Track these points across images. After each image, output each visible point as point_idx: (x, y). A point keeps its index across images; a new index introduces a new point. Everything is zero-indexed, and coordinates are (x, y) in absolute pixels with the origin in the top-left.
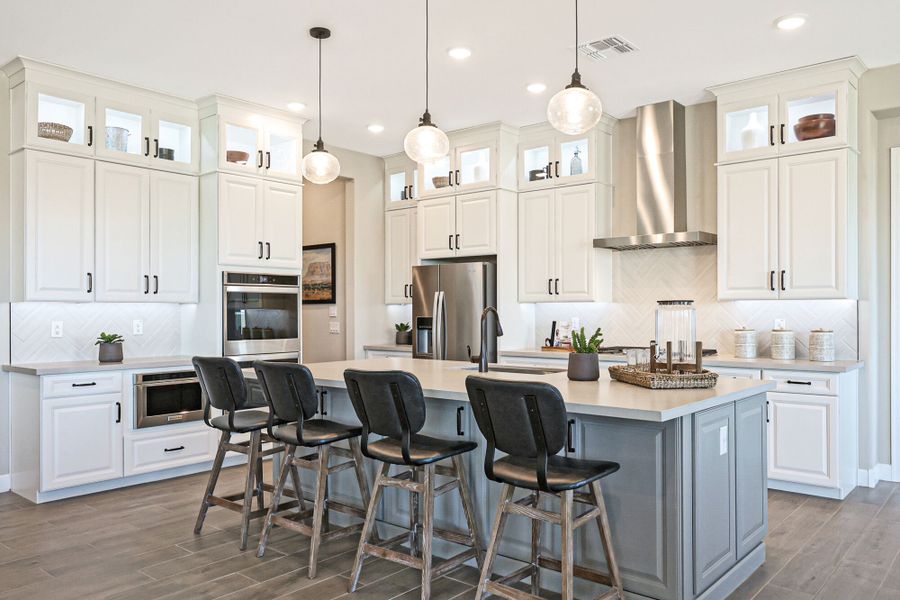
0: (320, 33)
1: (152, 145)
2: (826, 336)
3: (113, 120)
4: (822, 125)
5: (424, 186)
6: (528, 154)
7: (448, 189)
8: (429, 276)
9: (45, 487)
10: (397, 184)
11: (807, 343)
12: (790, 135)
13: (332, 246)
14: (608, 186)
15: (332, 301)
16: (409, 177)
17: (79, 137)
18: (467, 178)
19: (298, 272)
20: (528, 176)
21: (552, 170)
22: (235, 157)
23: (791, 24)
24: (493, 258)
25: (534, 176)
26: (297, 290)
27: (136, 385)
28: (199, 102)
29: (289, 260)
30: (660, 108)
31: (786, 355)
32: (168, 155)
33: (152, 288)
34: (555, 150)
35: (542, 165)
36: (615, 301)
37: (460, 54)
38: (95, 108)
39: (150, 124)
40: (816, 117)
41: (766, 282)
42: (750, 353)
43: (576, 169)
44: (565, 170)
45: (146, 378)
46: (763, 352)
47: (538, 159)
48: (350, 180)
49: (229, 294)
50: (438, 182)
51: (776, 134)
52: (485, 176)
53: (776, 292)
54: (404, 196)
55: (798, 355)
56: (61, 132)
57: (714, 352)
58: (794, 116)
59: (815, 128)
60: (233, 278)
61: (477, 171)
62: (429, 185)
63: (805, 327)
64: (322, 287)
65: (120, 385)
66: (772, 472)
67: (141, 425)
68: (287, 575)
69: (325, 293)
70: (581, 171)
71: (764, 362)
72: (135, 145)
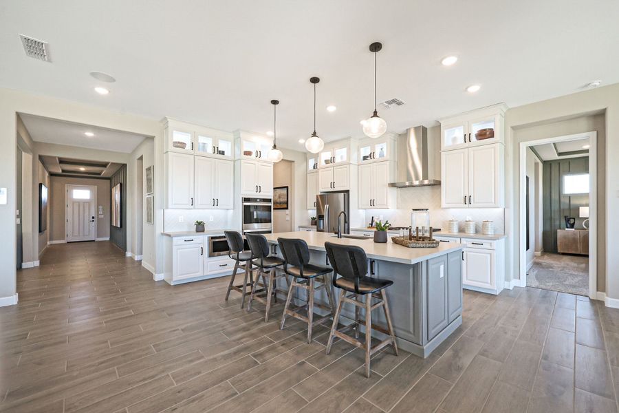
0: (275, 102)
1: (216, 149)
2: (490, 224)
3: (201, 140)
4: (488, 133)
5: (322, 163)
6: (362, 150)
7: (331, 164)
8: (324, 199)
9: (174, 279)
10: (311, 163)
11: (481, 226)
12: (473, 138)
13: (287, 187)
14: (395, 161)
15: (287, 208)
16: (316, 160)
17: (189, 147)
18: (338, 160)
19: (272, 198)
20: (362, 158)
21: (372, 155)
22: (248, 153)
23: (474, 89)
24: (348, 191)
25: (365, 158)
26: (271, 204)
27: (209, 240)
28: (233, 132)
29: (268, 193)
30: (416, 129)
31: (471, 231)
32: (223, 153)
33: (216, 204)
34: (373, 148)
35: (368, 154)
36: (398, 208)
37: (332, 109)
38: (194, 136)
39: (215, 141)
40: (485, 130)
41: (463, 201)
42: (455, 230)
43: (381, 155)
44: (377, 156)
45: (212, 238)
46: (461, 230)
47: (366, 151)
48: (293, 162)
49: (245, 206)
50: (327, 162)
51: (467, 138)
52: (345, 159)
53: (467, 205)
54: (314, 168)
55: (477, 231)
56: (181, 145)
57: (440, 230)
58: (475, 130)
59: (485, 134)
60: (246, 200)
61: (342, 157)
62: (323, 163)
63: (481, 220)
64: (283, 203)
65: (203, 240)
66: (465, 281)
67: (210, 256)
68: (257, 320)
69: (284, 205)
70: (383, 156)
71: (462, 234)
72: (210, 150)
